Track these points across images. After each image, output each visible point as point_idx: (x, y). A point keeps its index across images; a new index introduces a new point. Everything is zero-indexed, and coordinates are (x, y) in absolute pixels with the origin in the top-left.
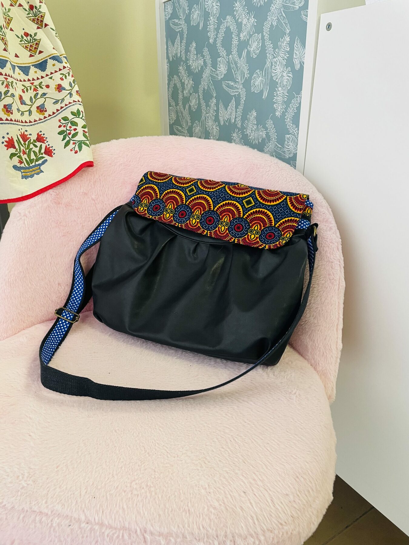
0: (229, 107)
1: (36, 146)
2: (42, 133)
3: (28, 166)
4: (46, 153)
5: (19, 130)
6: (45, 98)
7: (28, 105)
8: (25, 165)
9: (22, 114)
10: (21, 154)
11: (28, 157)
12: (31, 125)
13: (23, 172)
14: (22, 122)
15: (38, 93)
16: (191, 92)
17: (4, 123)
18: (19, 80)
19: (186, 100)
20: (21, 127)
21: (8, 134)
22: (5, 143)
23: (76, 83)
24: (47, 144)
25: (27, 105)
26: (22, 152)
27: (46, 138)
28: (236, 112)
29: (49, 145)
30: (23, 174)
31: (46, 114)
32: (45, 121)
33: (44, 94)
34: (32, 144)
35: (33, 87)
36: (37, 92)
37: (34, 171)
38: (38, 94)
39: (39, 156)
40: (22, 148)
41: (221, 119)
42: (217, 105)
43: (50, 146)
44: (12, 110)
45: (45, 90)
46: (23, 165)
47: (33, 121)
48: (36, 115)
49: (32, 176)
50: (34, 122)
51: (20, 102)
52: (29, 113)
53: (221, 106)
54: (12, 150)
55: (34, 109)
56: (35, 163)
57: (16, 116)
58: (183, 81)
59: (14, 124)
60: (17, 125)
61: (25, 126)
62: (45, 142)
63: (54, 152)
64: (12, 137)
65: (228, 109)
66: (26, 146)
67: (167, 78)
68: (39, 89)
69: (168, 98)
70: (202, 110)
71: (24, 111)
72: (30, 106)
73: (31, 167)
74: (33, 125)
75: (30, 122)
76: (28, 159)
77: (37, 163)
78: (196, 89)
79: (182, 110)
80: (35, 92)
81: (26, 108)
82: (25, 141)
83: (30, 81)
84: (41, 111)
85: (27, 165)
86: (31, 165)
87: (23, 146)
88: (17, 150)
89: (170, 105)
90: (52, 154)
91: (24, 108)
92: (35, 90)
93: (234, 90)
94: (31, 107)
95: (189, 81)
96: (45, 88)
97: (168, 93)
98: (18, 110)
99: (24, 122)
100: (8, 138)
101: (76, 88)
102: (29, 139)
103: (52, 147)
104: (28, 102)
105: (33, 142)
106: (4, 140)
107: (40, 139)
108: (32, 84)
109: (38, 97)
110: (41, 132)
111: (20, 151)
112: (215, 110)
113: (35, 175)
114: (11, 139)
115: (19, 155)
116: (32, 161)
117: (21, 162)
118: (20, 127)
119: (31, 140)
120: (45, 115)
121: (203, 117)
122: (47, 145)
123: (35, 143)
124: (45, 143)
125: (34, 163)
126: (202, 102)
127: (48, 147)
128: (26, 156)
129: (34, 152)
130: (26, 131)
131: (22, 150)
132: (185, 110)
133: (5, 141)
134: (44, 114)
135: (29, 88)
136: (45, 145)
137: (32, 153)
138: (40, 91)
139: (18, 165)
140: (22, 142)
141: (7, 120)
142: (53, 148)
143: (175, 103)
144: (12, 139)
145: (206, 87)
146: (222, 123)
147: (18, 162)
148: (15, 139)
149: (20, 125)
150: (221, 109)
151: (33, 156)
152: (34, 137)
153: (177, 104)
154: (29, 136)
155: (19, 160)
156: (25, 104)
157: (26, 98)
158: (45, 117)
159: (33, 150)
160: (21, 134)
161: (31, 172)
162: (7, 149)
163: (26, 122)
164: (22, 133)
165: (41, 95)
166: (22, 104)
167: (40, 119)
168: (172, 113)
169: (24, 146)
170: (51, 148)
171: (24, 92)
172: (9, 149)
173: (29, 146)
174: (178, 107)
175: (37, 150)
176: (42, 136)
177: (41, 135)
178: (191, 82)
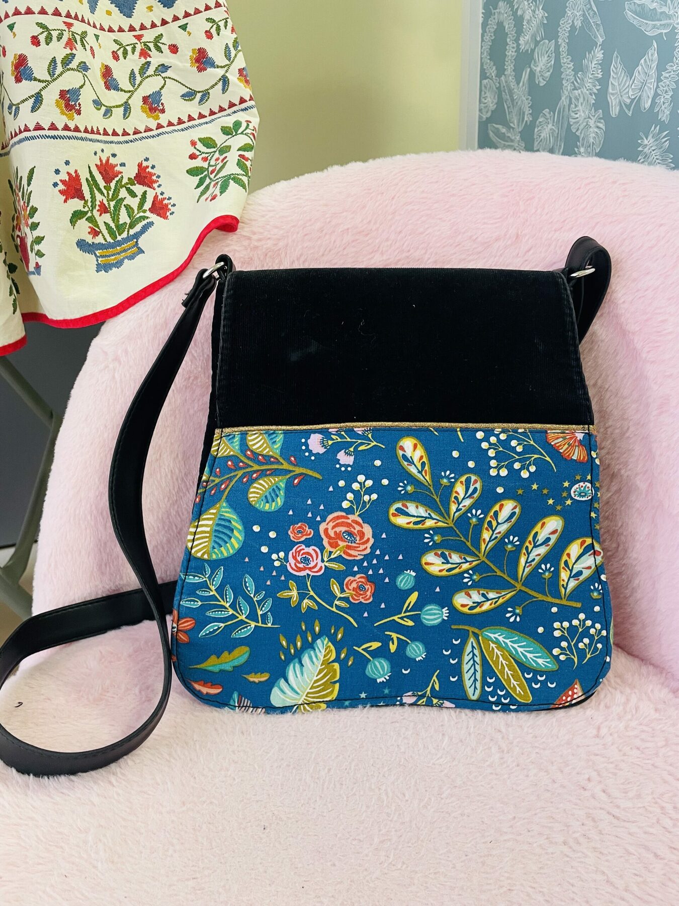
0: (640, 68)
1: (133, 194)
2: (149, 164)
3: (112, 241)
4: (153, 210)
5: (95, 154)
6: (164, 78)
7: (125, 91)
8: (105, 239)
9: (108, 112)
10: (96, 213)
11: (113, 220)
12: (127, 142)
13: (102, 256)
14: (106, 133)
15: (148, 63)
16: (538, 39)
17: (61, 137)
18: (107, 30)
19: (525, 59)
20: (102, 146)
21: (67, 163)
22: (61, 187)
23: (240, 48)
24: (159, 191)
25: (122, 90)
26: (97, 208)
27: (159, 177)
28: (659, 80)
29: (162, 194)
30: (100, 260)
31: (163, 119)
32: (158, 135)
33: (163, 68)
34: (124, 189)
35: (139, 47)
36: (149, 59)
37: (125, 251)
38: (149, 66)
39: (138, 216)
40: (99, 197)
41: (613, 101)
42: (605, 66)
43: (164, 196)
44: (80, 105)
45: (166, 58)
46: (99, 239)
47: (132, 133)
48: (140, 119)
49: (119, 264)
50: (135, 133)
51: (105, 83)
52: (125, 111)
53: (616, 67)
54: (76, 204)
55: (136, 102)
56: (128, 231)
57: (90, 117)
58: (520, 13)
59: (82, 139)
60: (91, 140)
61: (112, 142)
62: (155, 185)
63: (173, 209)
64: (76, 171)
65: (636, 73)
66: (111, 193)
67: (482, 11)
68: (154, 52)
69: (481, 58)
70: (564, 82)
71: (114, 107)
72: (129, 94)
73: (119, 243)
74: (131, 141)
75: (125, 133)
76: (113, 225)
77: (132, 232)
78: (550, 30)
79: (513, 84)
80: (143, 60)
81: (120, 98)
82: (108, 179)
83: (134, 30)
84: (152, 110)
85: (109, 239)
86: (119, 238)
87: (102, 193)
88: (86, 202)
89: (484, 75)
90: (168, 214)
91: (112, 98)
92: (144, 54)
93: (658, 23)
94: (130, 97)
95: (534, 11)
96: (168, 51)
97: (482, 47)
98: (97, 103)
99: (110, 132)
100: (68, 173)
101: (240, 62)
102: (120, 176)
103: (169, 199)
104: (124, 83)
105: (127, 184)
106: (57, 179)
107: (144, 177)
108: (139, 37)
109: (148, 73)
110: (147, 159)
111: (93, 206)
112: (598, 80)
113: (126, 261)
114: (74, 175)
115: (89, 214)
116: (120, 228)
117: (95, 233)
118: (98, 146)
119: (122, 177)
120: (159, 121)
121: (563, 98)
122: (159, 194)
123: (132, 187)
124: (154, 189)
125: (126, 232)
126: (566, 60)
127: (160, 197)
128: (107, 218)
129: (128, 207)
130: (114, 155)
131: (98, 203)
132: (518, 83)
133: (61, 181)
134: (157, 118)
135: (129, 49)
136: (155, 192)
137: (123, 210)
138: (156, 59)
139: (89, 239)
140: (102, 184)
141: (66, 128)
142: (172, 202)
143: (496, 69)
144: (78, 176)
145: (579, 22)
146: (615, 111)
147: (89, 233)
148: (84, 176)
149: (98, 141)
150: (616, 74)
151: (124, 218)
152: (130, 172)
153: (501, 72)
154: (118, 168)
155: (90, 227)
156: (117, 88)
157: (120, 73)
158: (159, 126)
159: (125, 203)
160: (99, 163)
161: (119, 254)
162: (65, 201)
163: (115, 134)
164: (104, 162)
165: (157, 69)
166: (108, 87)
167: (148, 130)
168: (488, 94)
169: (105, 192)
170: (166, 202)
171: (116, 57)
172: (70, 201)
173: (117, 192)
174: (503, 78)
175: (134, 203)
176: (149, 170)
177: (148, 167)
178: (540, 13)
